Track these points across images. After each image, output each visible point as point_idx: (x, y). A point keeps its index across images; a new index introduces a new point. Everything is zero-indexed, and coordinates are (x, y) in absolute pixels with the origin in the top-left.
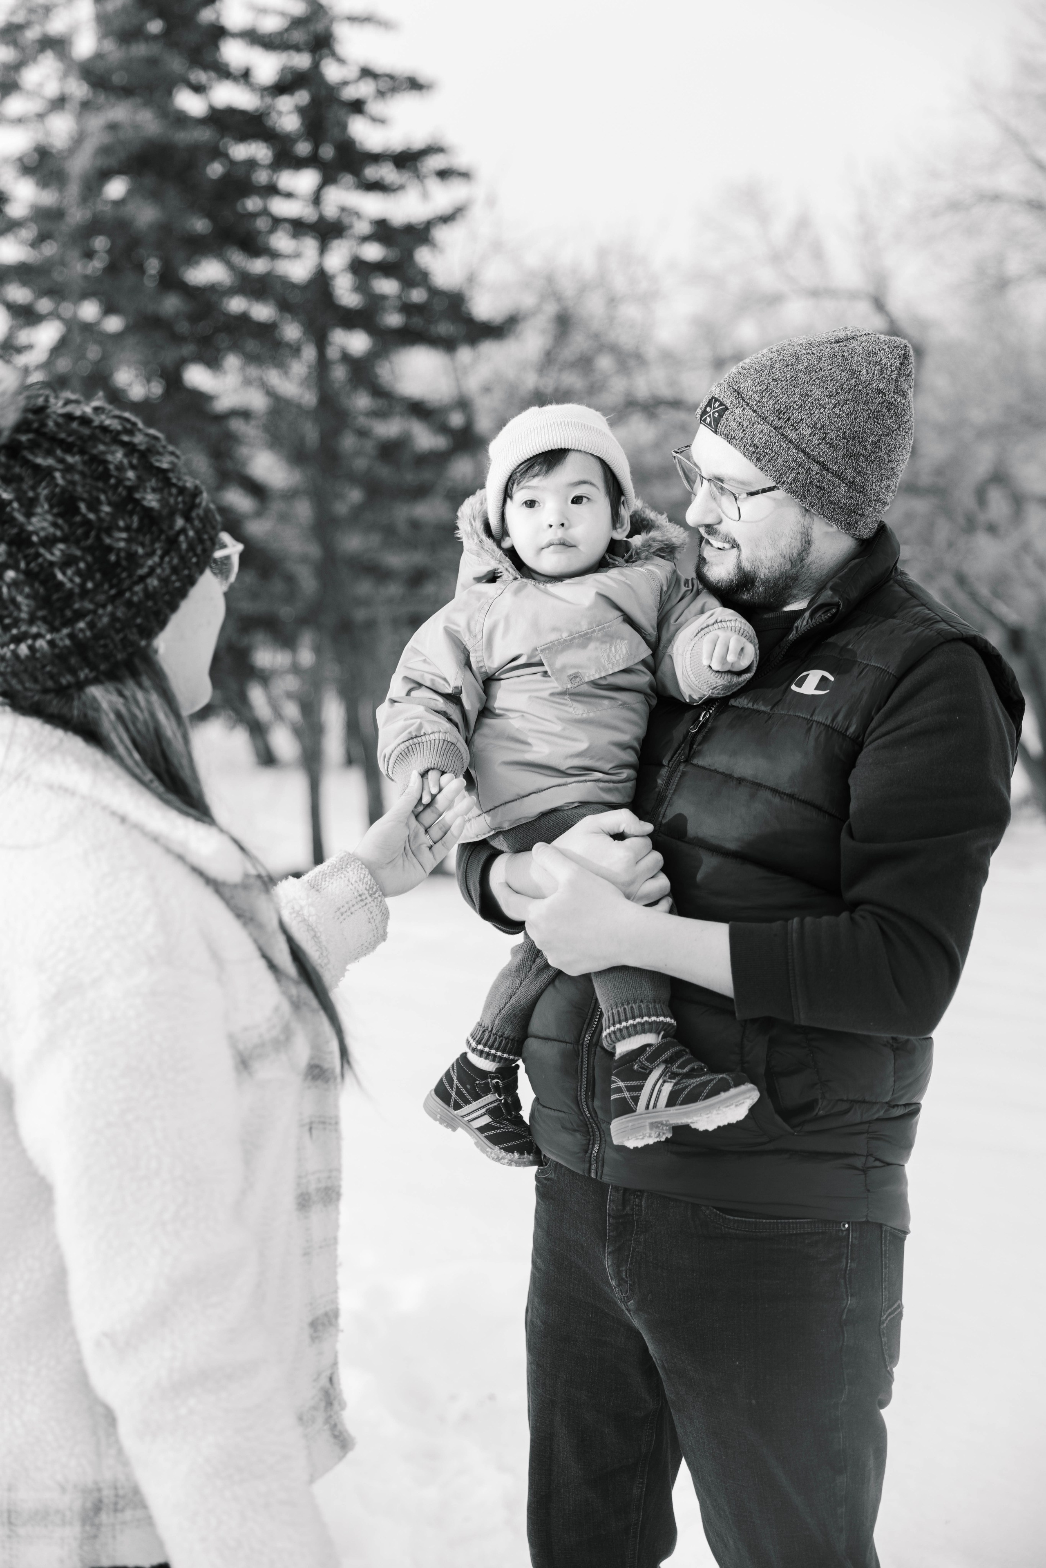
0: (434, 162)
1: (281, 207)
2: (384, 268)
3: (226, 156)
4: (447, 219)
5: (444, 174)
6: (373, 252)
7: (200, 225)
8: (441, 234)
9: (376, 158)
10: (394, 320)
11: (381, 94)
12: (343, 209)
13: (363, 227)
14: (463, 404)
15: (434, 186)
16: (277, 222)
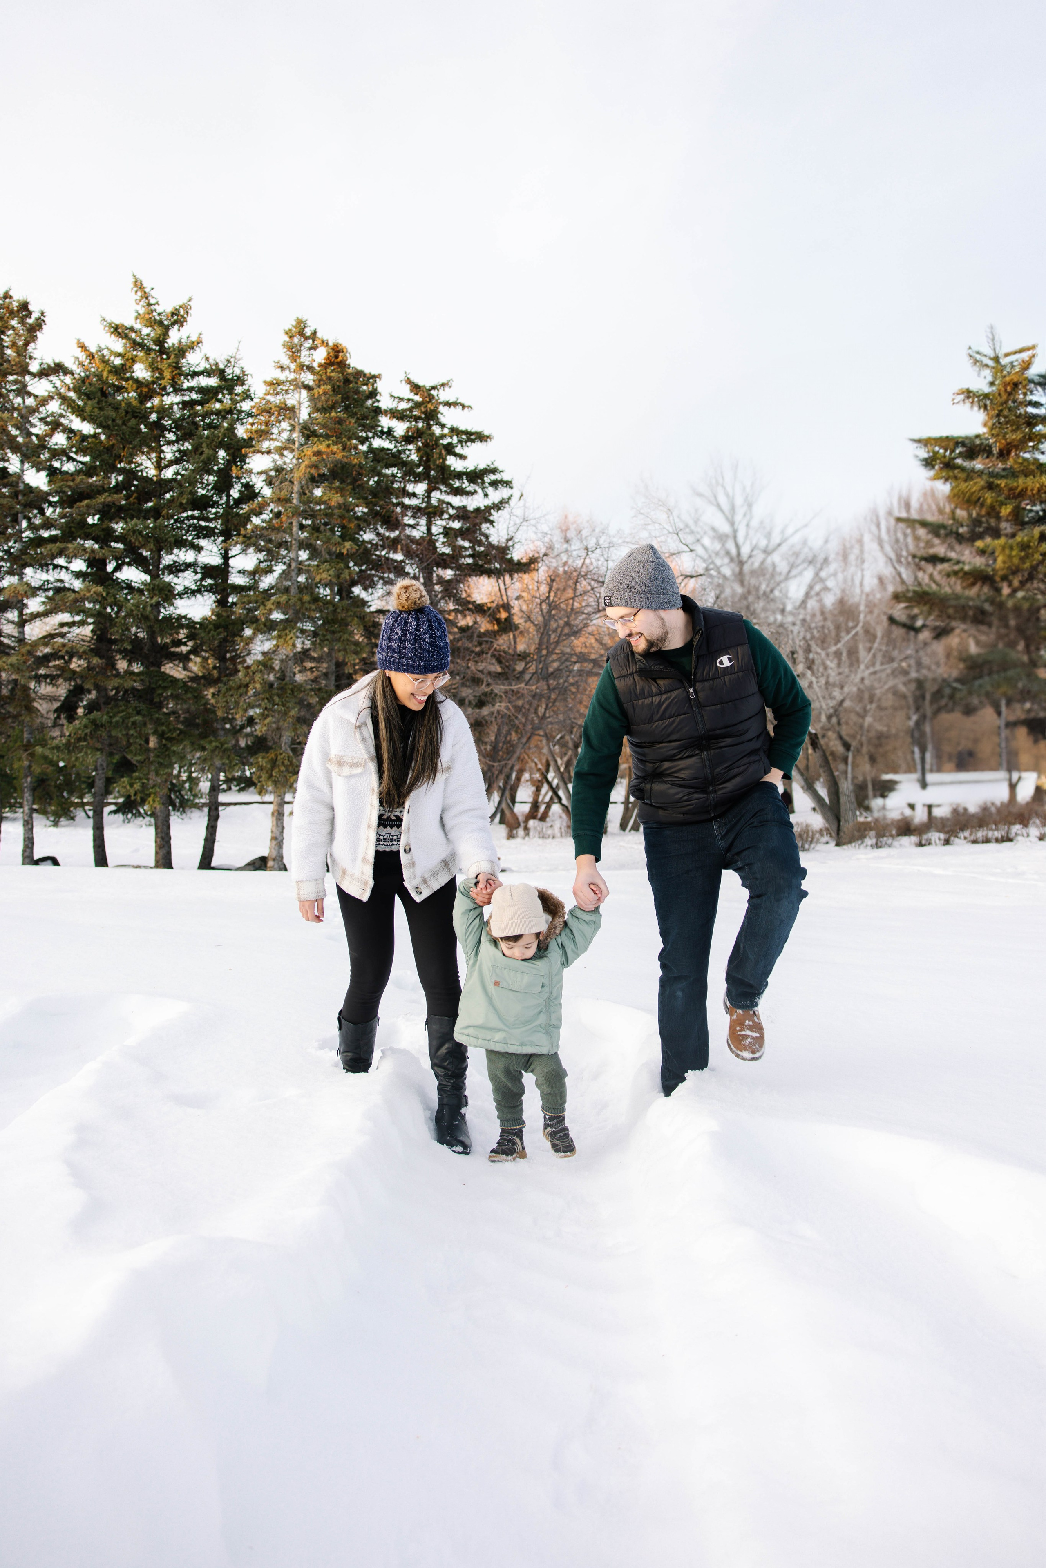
0: (493, 477)
1: (407, 501)
2: (461, 533)
3: (379, 474)
4: (497, 507)
5: (495, 484)
6: (456, 525)
7: (361, 510)
8: (495, 515)
9: (459, 475)
10: (470, 561)
11: (460, 442)
12: (441, 501)
13: (452, 512)
14: (507, 607)
15: (490, 490)
16: (406, 507)
